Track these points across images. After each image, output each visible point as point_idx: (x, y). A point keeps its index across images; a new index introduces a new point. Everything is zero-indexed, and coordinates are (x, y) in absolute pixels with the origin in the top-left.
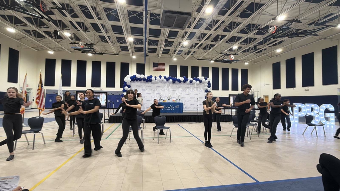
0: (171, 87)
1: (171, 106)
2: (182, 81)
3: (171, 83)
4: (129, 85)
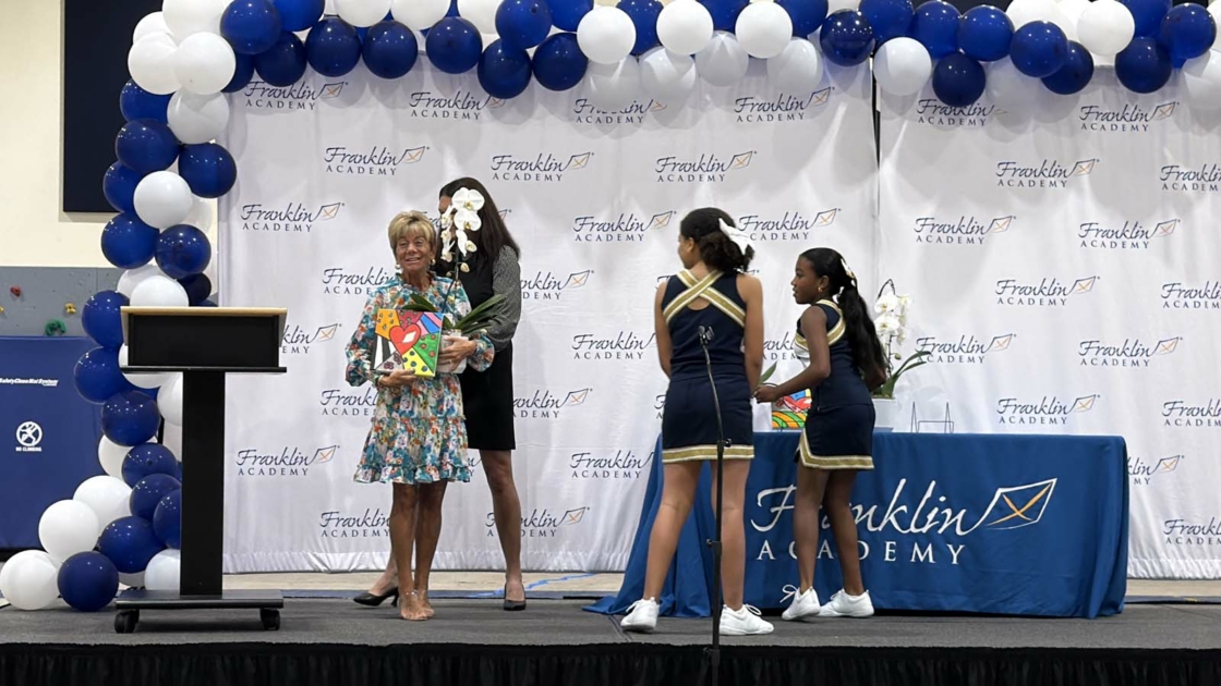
0: (902, 166)
1: (912, 496)
2: (1103, 59)
3: (902, 106)
4: (213, 142)
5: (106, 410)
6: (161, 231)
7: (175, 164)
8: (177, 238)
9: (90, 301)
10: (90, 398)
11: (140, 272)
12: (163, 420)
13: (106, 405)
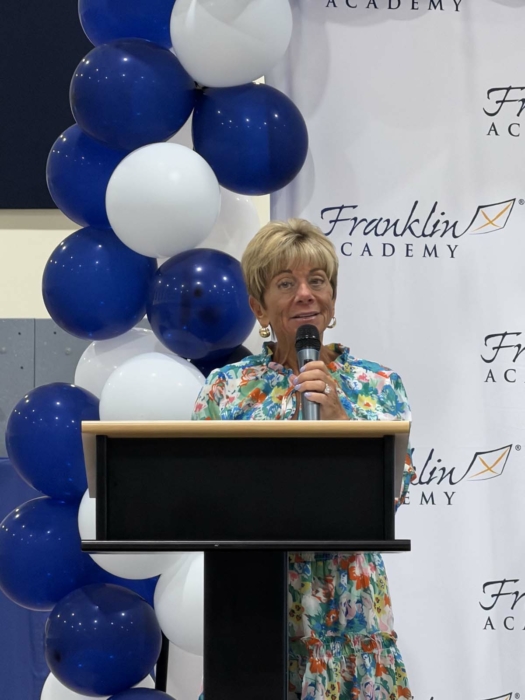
4: (260, 81)
5: (54, 623)
6: (160, 263)
7: (187, 128)
8: (189, 276)
9: (21, 407)
10: (23, 600)
11: (118, 346)
12: (166, 641)
13: (53, 615)
